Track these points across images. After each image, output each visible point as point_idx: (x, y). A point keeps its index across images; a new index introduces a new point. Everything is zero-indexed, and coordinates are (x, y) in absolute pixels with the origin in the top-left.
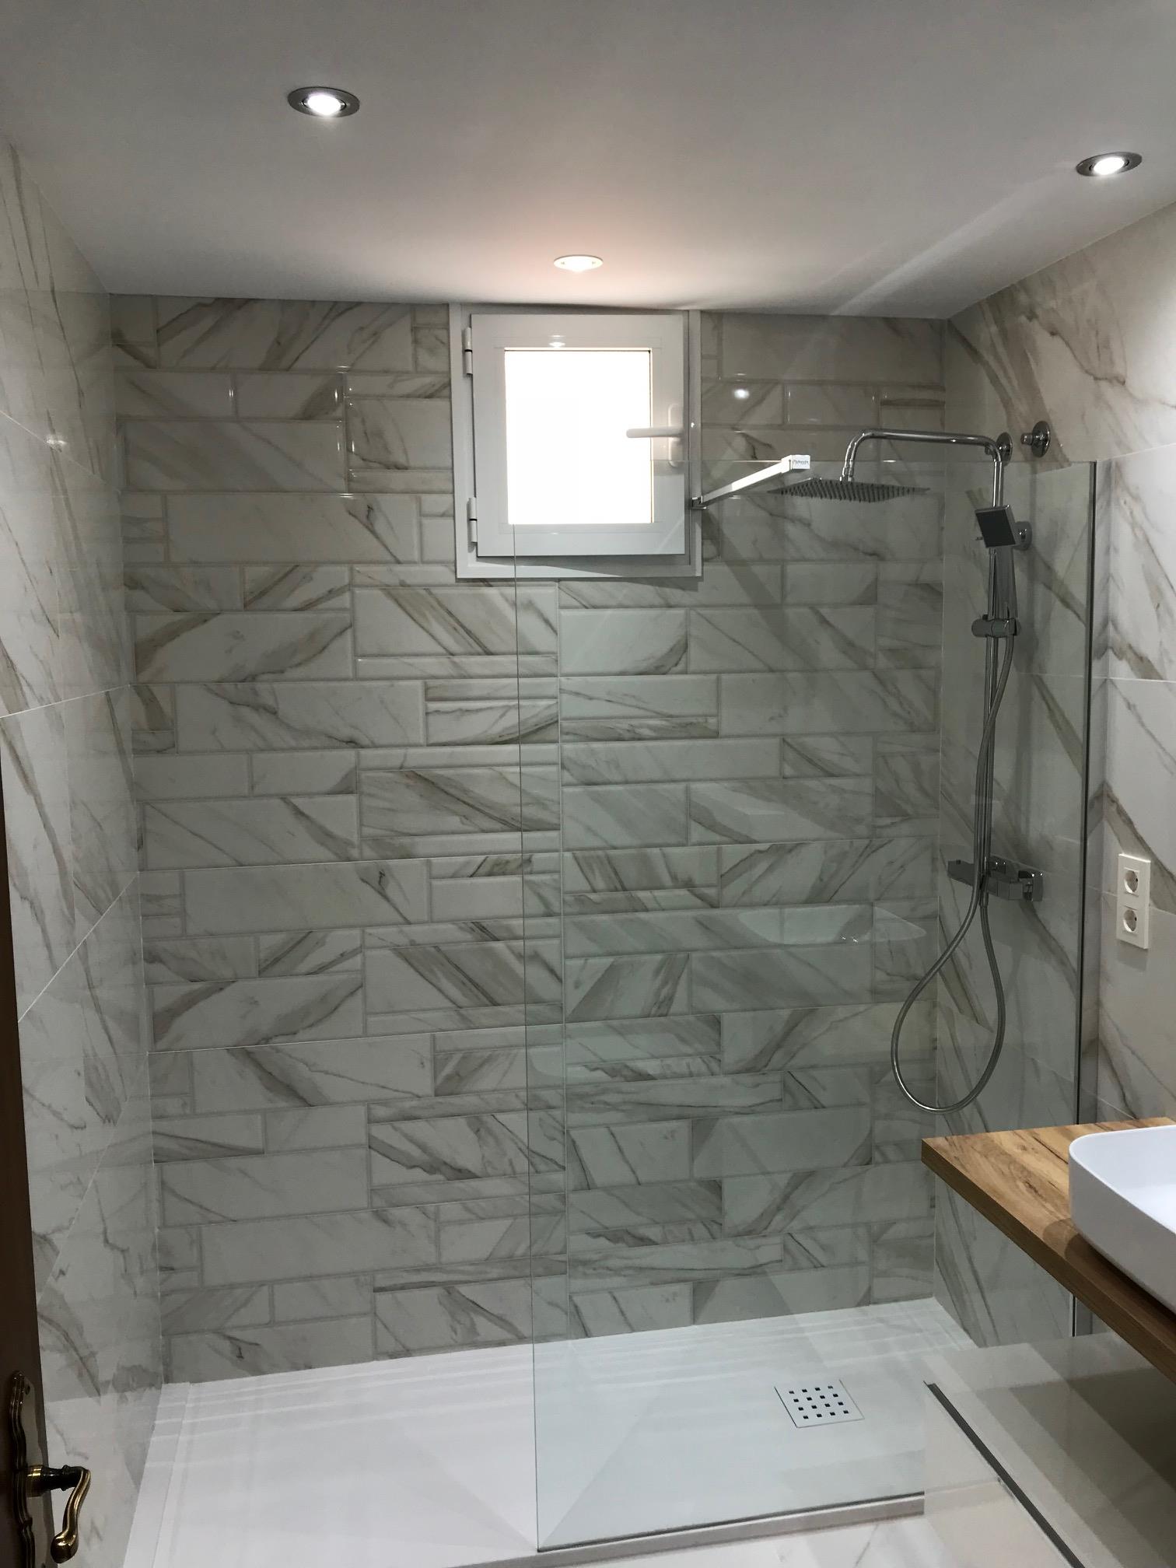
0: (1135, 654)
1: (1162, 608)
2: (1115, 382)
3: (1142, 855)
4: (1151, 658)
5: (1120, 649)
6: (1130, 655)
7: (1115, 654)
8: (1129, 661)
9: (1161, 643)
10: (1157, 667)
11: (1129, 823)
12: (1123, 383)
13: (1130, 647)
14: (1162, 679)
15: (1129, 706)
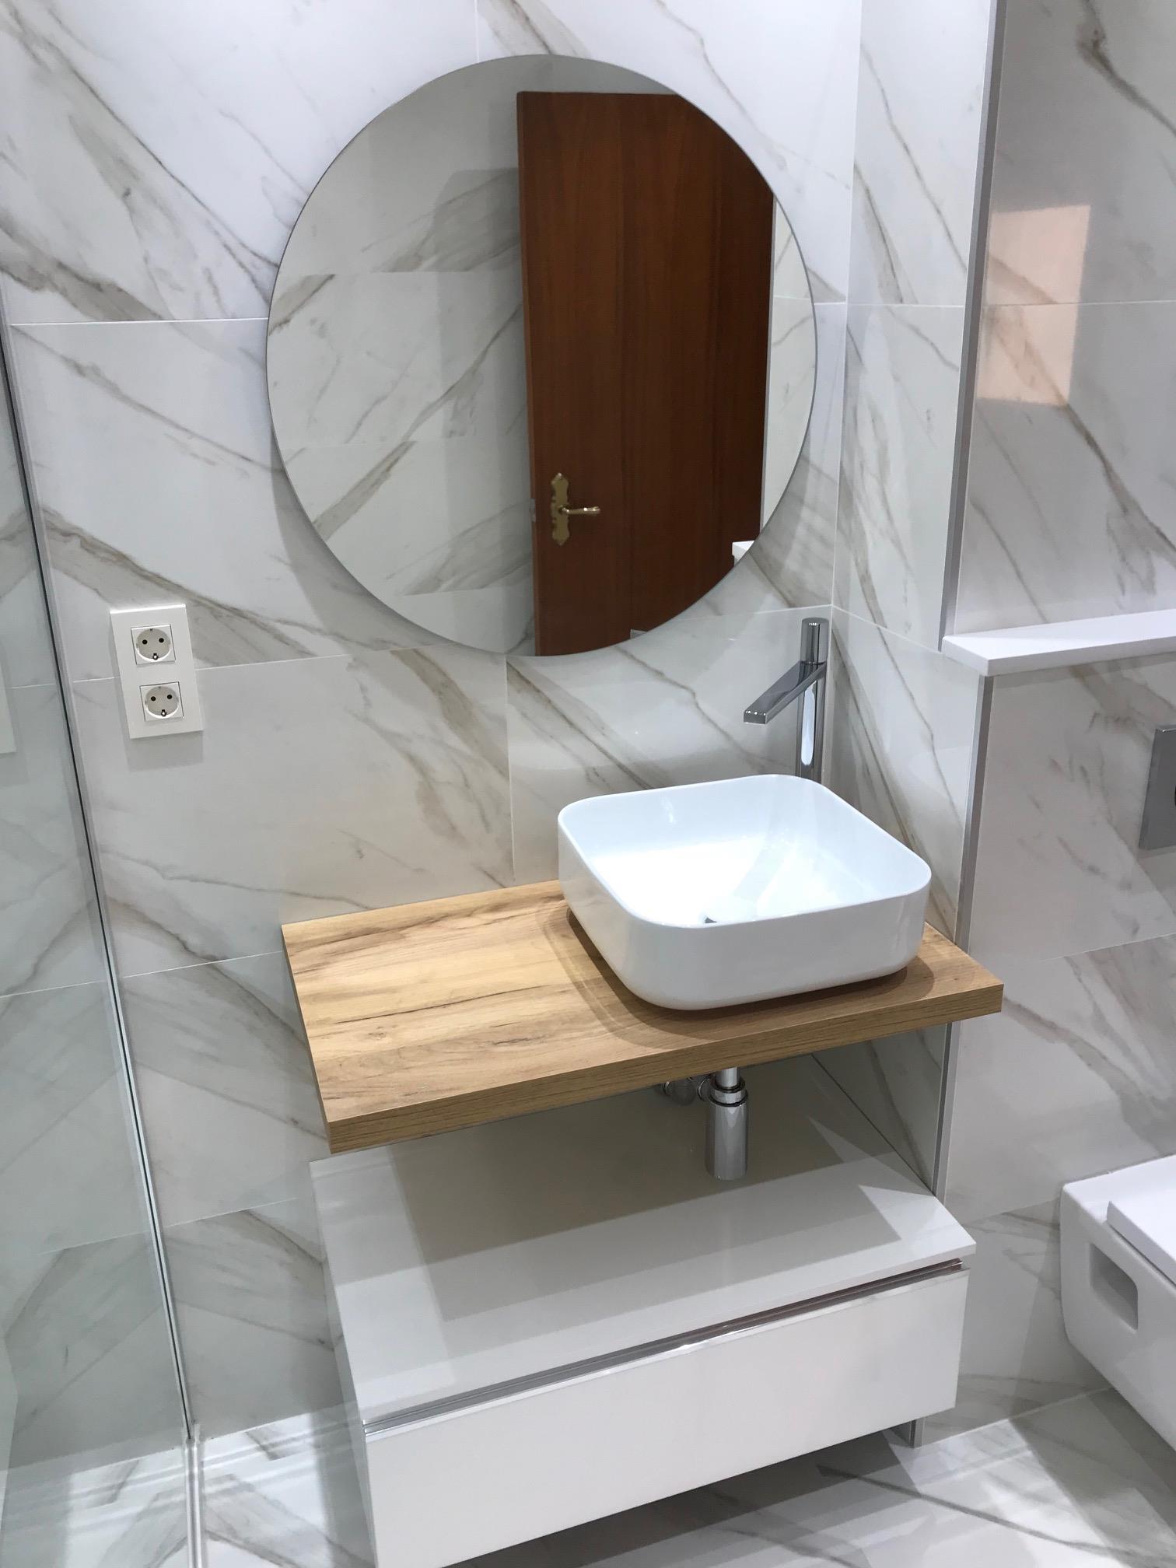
0: (78, 277)
1: (136, 195)
4: (123, 283)
5: (32, 270)
6: (60, 278)
7: (19, 280)
8: (64, 293)
9: (147, 259)
10: (141, 297)
13: (61, 266)
14: (160, 318)
15: (79, 369)
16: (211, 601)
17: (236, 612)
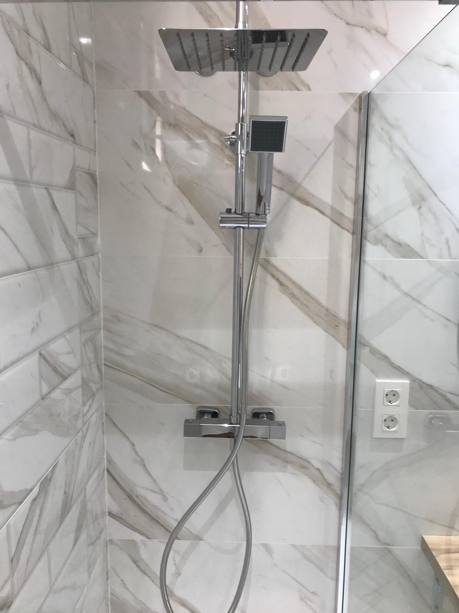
0: (393, 241)
1: (424, 210)
2: (373, 32)
3: (401, 378)
4: (411, 244)
6: (386, 241)
8: (386, 246)
9: (422, 234)
10: (418, 250)
11: (386, 358)
12: (385, 35)
13: (387, 236)
14: (422, 258)
15: (384, 277)
16: (421, 381)
17: (431, 387)
